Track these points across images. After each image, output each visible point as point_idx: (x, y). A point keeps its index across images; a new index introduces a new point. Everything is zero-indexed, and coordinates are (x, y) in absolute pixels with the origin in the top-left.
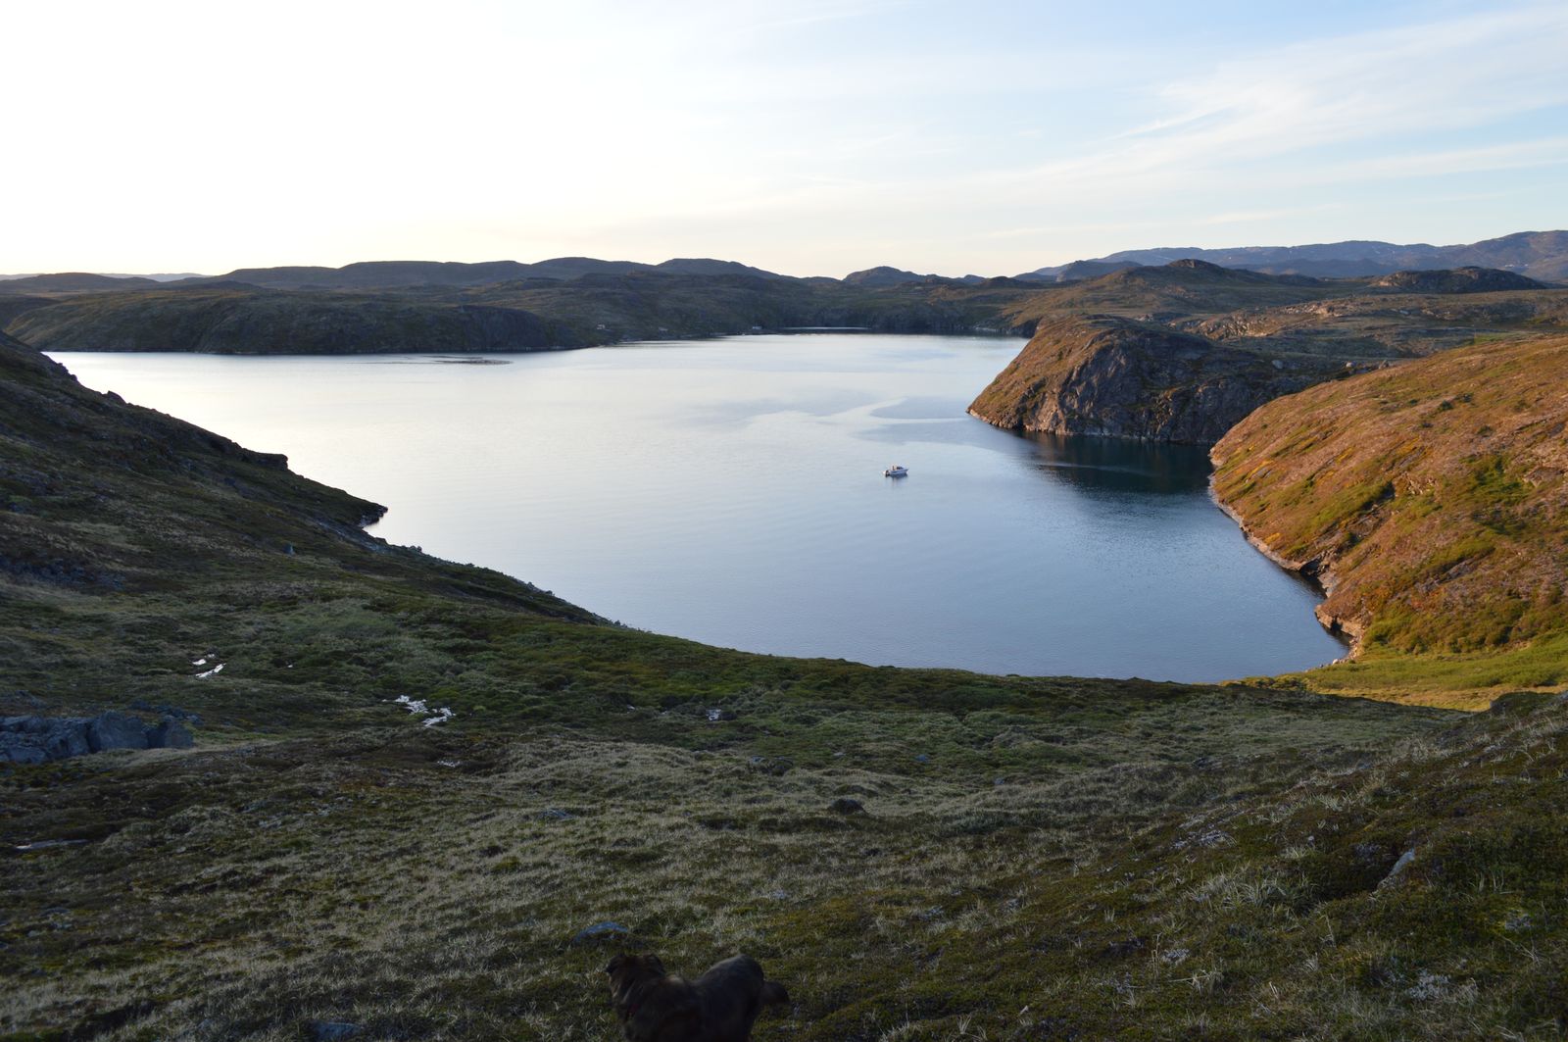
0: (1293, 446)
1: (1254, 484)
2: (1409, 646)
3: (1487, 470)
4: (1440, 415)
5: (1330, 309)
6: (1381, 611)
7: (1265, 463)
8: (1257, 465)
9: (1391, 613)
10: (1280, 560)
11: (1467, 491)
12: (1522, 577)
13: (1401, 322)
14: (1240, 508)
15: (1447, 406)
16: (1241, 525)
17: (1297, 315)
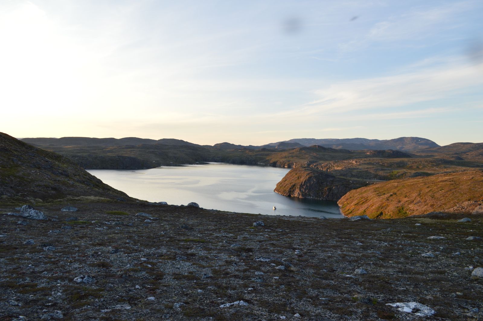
0: (359, 203)
3: (400, 209)
4: (390, 197)
5: (356, 162)
8: (351, 207)
11: (397, 214)
13: (375, 166)
15: (391, 195)
17: (347, 163)
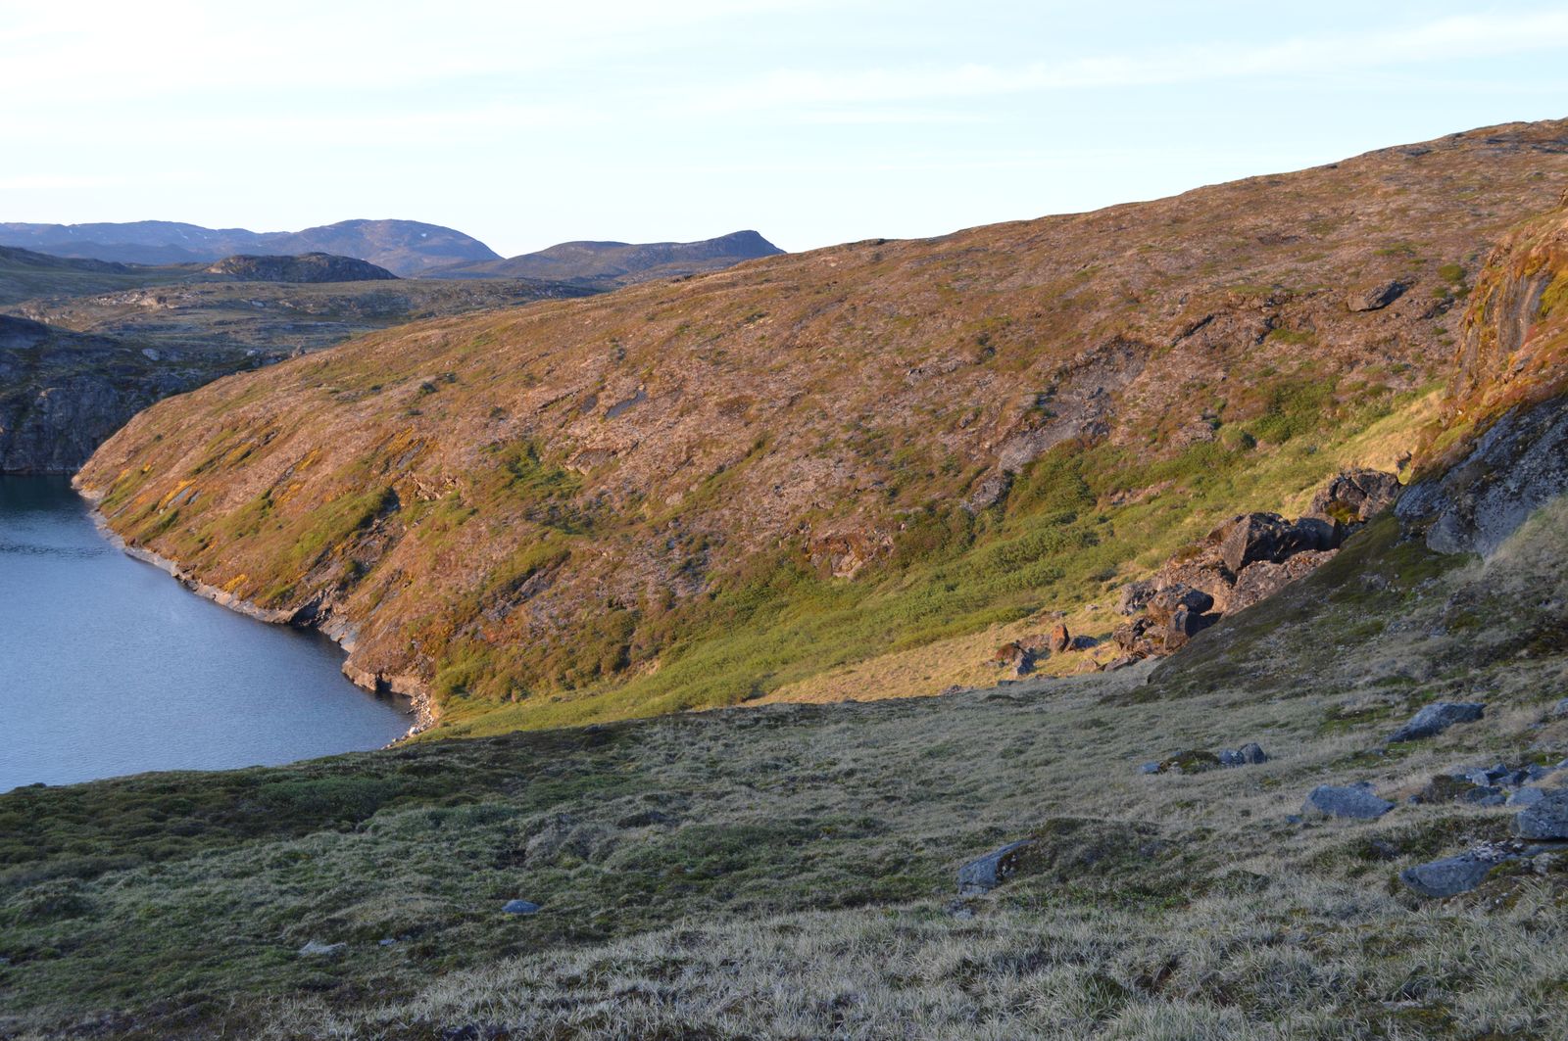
0: (219, 457)
1: (176, 514)
2: (503, 693)
3: (519, 459)
4: (426, 400)
6: (446, 653)
7: (182, 484)
8: (170, 489)
9: (460, 654)
10: (256, 612)
11: (505, 487)
12: (619, 582)
13: (258, 316)
14: (164, 550)
15: (429, 389)
16: (174, 570)
17: (115, 306)
